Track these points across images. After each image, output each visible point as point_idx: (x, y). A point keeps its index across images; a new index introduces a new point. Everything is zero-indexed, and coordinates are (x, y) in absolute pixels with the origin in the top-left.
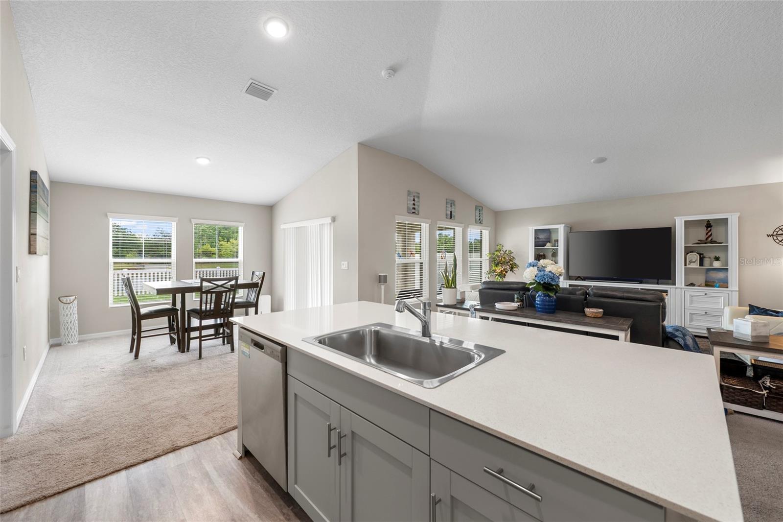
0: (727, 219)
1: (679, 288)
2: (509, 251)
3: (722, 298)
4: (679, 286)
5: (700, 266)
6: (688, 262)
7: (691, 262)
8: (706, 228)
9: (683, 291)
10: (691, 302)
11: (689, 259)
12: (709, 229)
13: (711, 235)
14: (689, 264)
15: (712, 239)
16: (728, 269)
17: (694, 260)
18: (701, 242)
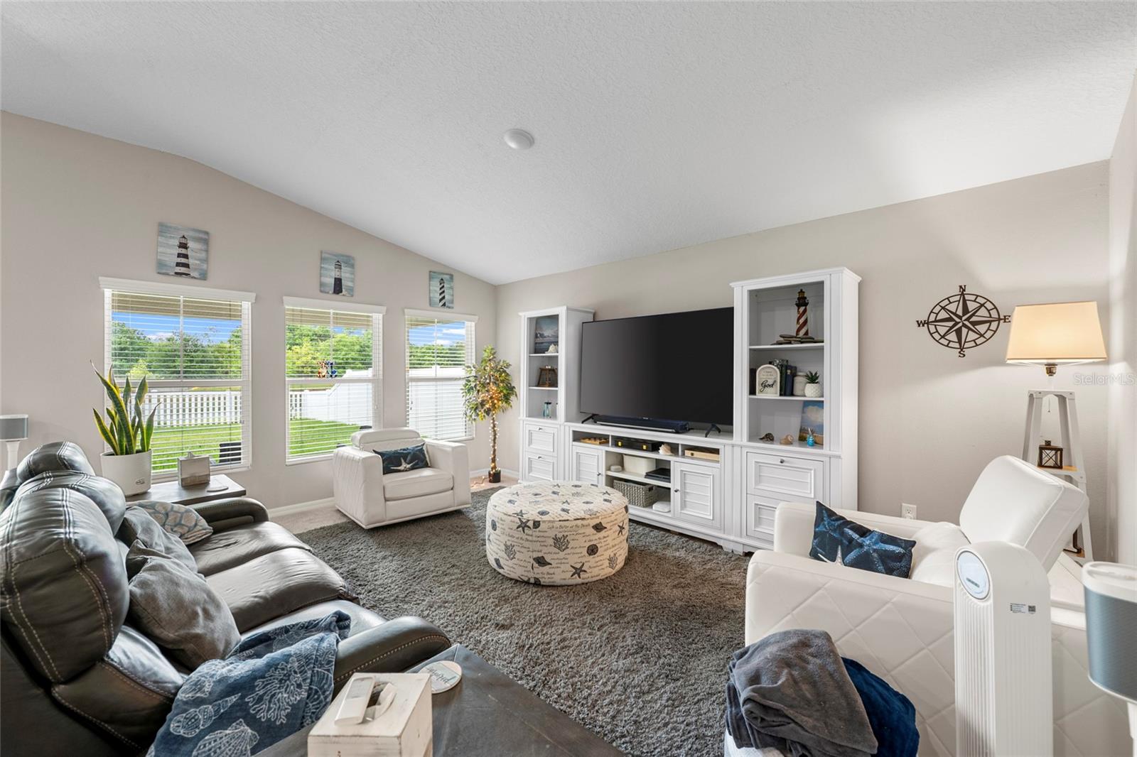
0: (822, 283)
1: (738, 445)
2: (504, 361)
3: (813, 472)
4: (739, 443)
5: (781, 395)
6: (758, 387)
7: (765, 385)
8: (796, 308)
9: (745, 450)
10: (759, 479)
11: (760, 379)
12: (802, 309)
13: (806, 322)
14: (761, 391)
15: (807, 333)
16: (823, 402)
17: (770, 382)
18: (788, 339)
